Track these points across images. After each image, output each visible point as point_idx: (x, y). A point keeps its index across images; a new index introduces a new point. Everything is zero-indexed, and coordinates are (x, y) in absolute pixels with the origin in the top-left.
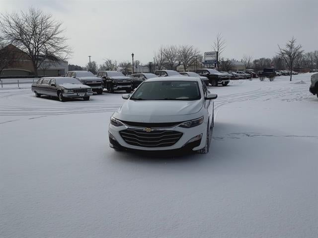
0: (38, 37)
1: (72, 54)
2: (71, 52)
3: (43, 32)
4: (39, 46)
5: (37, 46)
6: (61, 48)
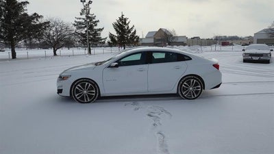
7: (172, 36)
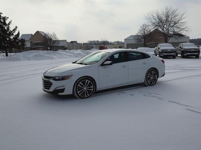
0: (169, 23)
1: (189, 32)
2: (190, 31)
3: (173, 19)
4: (169, 29)
5: (168, 29)
6: (183, 29)
7: (51, 39)
